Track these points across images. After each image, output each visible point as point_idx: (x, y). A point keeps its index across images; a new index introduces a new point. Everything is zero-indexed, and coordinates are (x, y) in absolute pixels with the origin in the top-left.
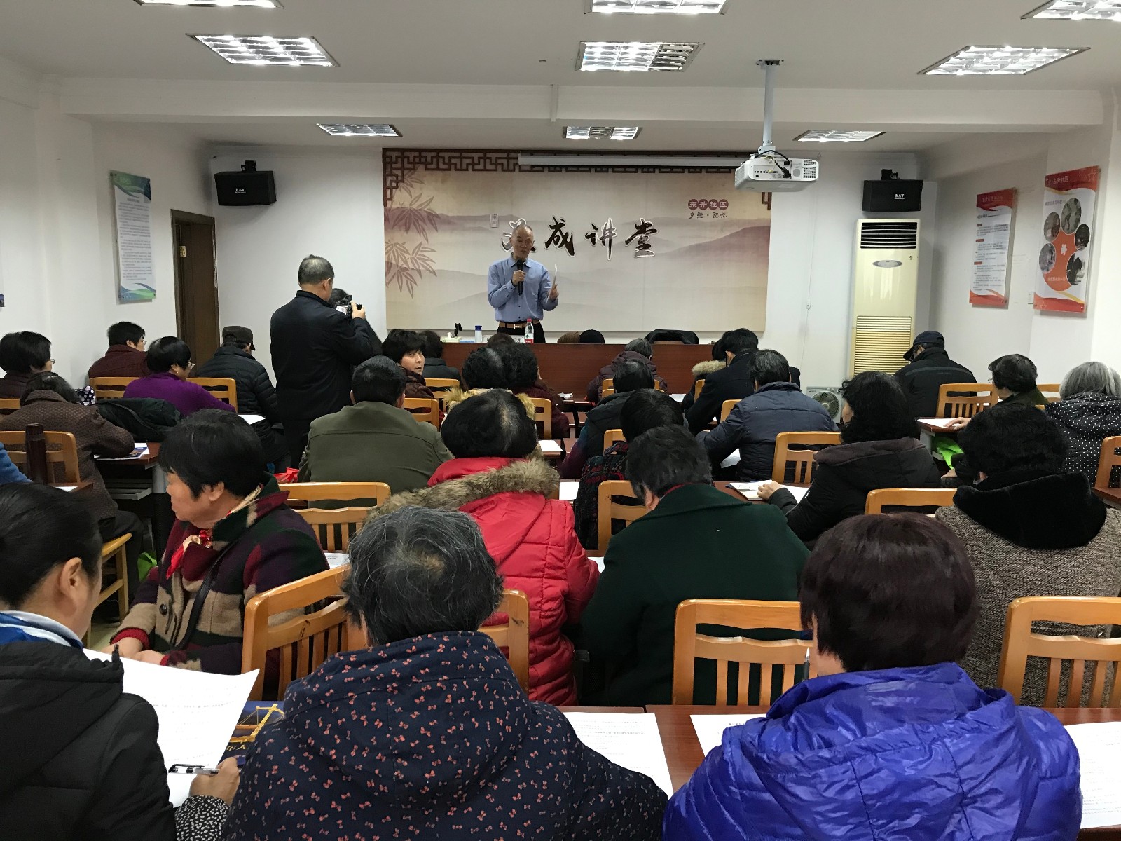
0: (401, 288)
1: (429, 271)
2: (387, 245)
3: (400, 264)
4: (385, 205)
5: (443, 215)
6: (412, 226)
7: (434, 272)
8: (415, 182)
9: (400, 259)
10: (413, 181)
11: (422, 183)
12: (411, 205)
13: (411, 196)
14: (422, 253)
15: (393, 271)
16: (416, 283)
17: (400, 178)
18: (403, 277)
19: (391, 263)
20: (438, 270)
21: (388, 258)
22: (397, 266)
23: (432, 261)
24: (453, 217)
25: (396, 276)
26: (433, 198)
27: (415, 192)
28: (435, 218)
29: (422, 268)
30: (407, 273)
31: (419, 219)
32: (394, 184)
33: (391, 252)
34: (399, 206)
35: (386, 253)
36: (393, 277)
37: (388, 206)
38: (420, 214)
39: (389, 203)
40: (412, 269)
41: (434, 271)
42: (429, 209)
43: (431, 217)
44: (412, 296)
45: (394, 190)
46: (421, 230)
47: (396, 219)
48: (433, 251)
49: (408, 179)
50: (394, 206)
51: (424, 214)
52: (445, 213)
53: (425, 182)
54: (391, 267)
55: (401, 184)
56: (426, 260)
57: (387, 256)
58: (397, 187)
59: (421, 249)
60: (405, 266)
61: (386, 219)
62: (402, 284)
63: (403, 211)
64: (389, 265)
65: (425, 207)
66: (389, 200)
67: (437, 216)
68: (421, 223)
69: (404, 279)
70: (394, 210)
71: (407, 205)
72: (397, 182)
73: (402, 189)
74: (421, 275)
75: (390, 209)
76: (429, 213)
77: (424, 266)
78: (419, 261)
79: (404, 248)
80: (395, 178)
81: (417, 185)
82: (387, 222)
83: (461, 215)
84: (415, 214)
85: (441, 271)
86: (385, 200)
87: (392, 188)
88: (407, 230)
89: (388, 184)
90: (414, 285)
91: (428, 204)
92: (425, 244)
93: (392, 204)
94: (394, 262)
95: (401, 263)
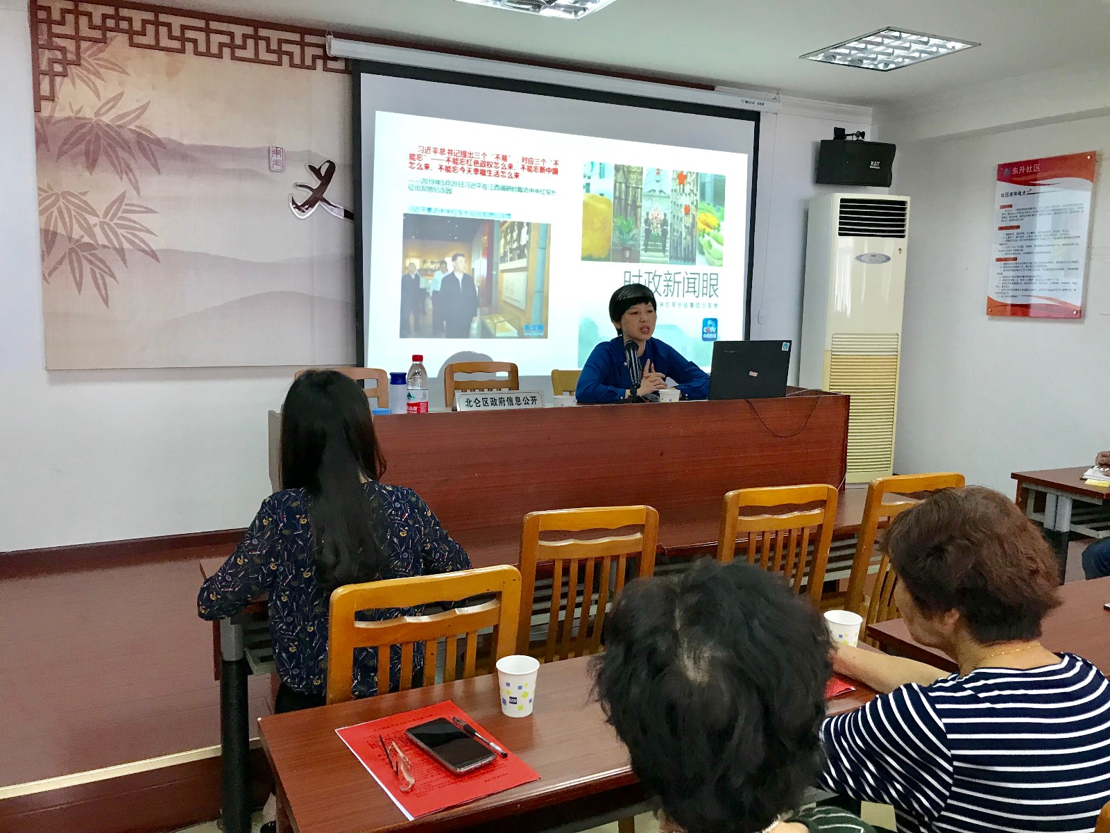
0: (79, 285)
1: (144, 251)
2: (44, 195)
3: (75, 236)
4: (37, 110)
5: (170, 140)
6: (103, 160)
7: (153, 255)
8: (107, 68)
9: (75, 226)
10: (101, 66)
11: (123, 72)
12: (97, 114)
13: (98, 96)
14: (125, 215)
15: (60, 249)
16: (113, 276)
17: (70, 57)
18: (84, 262)
19: (55, 234)
20: (163, 250)
21: (48, 222)
22: (70, 239)
23: (148, 231)
24: (192, 147)
25: (66, 262)
26: (148, 104)
27: (108, 91)
28: (153, 146)
29: (126, 245)
30: (91, 254)
31: (118, 143)
32: (58, 68)
33: (55, 209)
34: (68, 113)
35: (41, 213)
36: (60, 262)
37: (45, 113)
38: (119, 134)
39: (45, 105)
40: (105, 247)
41: (153, 251)
42: (139, 127)
43: (145, 143)
44: (106, 301)
45: (58, 79)
46: (124, 169)
47: (65, 143)
48: (149, 211)
49: (90, 60)
50: (59, 115)
51: (127, 135)
52: (175, 136)
53: (130, 73)
54: (53, 241)
55: (73, 69)
56: (135, 229)
57: (44, 218)
58: (64, 75)
59: (124, 207)
60: (87, 239)
61: (41, 139)
62: (81, 276)
63: (82, 126)
64: (49, 238)
65: (131, 122)
66: (46, 99)
67: (158, 142)
68: (121, 153)
69: (87, 267)
70: (60, 121)
71: (88, 113)
72: (65, 63)
73: (78, 81)
74: (125, 262)
75: (49, 120)
76: (140, 134)
77: (131, 242)
78: (120, 231)
79: (86, 203)
80: (59, 55)
81: (112, 75)
82: (42, 146)
83: (209, 143)
84: (107, 134)
85: (168, 252)
86: (38, 99)
87: (53, 75)
88: (92, 164)
89: (44, 66)
90: (108, 279)
91: (138, 117)
92: (132, 197)
93: (53, 110)
94: (61, 230)
95: (77, 233)
